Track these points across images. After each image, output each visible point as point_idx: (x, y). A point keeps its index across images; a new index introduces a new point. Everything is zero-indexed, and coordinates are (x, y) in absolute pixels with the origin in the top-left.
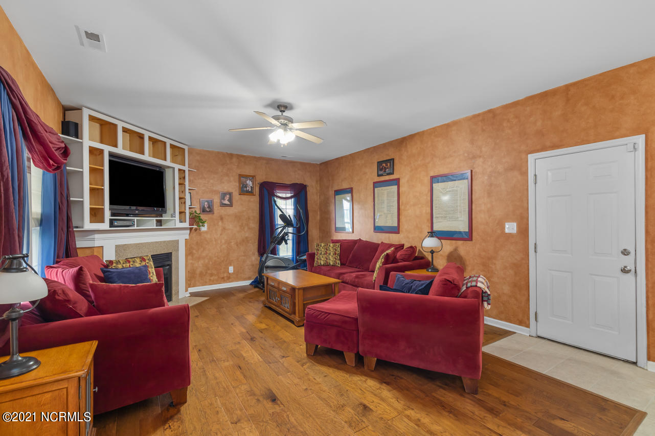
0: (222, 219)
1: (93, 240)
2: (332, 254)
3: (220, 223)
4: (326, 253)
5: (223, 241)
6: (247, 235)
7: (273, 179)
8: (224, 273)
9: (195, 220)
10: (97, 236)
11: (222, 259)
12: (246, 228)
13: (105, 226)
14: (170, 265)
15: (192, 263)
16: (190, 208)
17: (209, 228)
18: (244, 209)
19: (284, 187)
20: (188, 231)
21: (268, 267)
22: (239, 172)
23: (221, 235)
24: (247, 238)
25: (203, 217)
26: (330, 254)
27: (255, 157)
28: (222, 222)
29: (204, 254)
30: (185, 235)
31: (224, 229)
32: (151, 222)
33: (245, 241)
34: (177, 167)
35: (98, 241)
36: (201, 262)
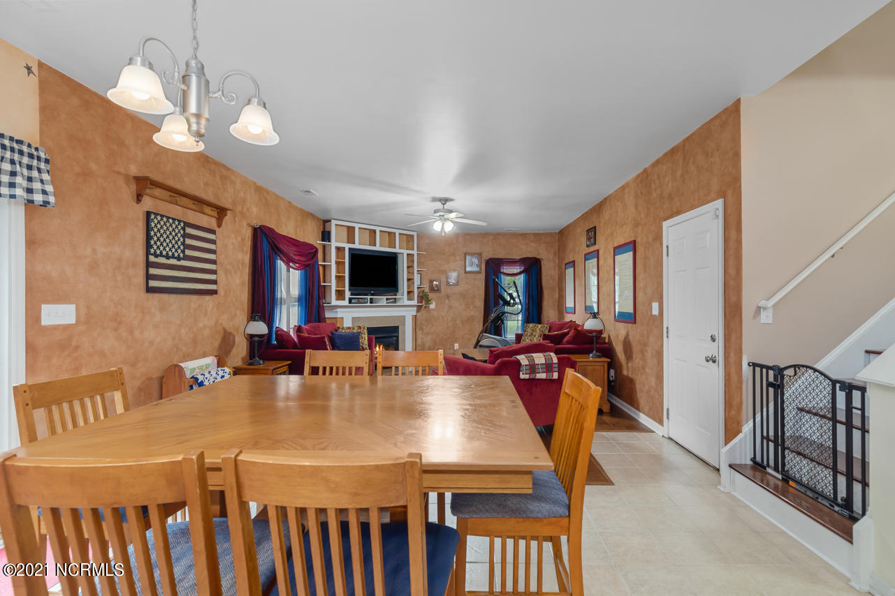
0: (448, 297)
1: (337, 312)
2: (537, 336)
3: (447, 301)
4: (532, 334)
5: (449, 319)
6: (472, 313)
7: (501, 254)
8: (450, 349)
9: (423, 298)
10: (339, 310)
11: (448, 335)
12: (471, 307)
13: (346, 303)
14: (398, 337)
15: (421, 338)
16: (418, 288)
17: (436, 305)
18: (470, 287)
19: (512, 262)
20: (415, 309)
21: (481, 346)
22: (465, 250)
23: (447, 312)
24: (472, 316)
25: (431, 295)
26: (535, 336)
27: (481, 234)
28: (449, 300)
29: (432, 330)
30: (413, 311)
31: (450, 307)
32: (383, 300)
33: (470, 320)
34: (406, 252)
35: (340, 313)
36: (429, 338)
